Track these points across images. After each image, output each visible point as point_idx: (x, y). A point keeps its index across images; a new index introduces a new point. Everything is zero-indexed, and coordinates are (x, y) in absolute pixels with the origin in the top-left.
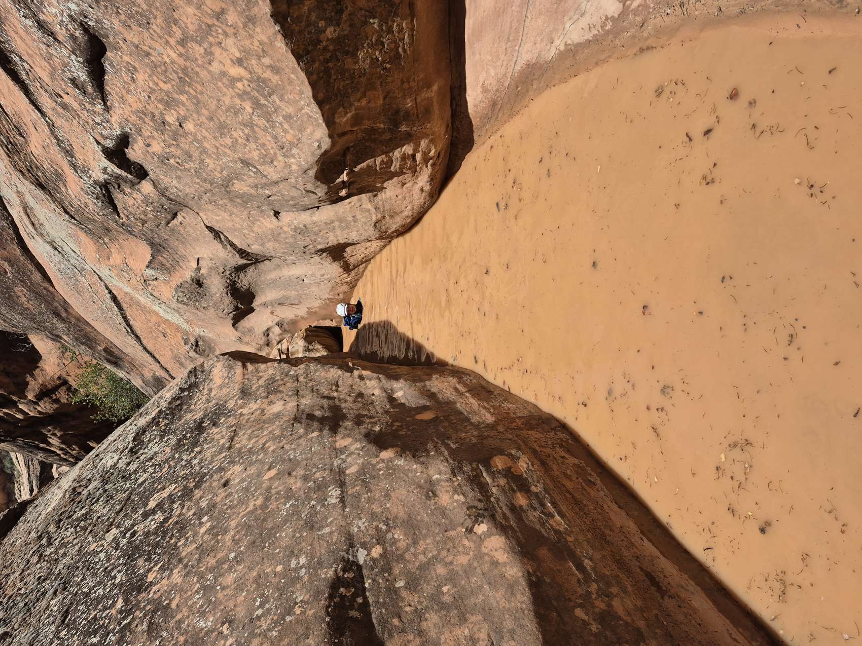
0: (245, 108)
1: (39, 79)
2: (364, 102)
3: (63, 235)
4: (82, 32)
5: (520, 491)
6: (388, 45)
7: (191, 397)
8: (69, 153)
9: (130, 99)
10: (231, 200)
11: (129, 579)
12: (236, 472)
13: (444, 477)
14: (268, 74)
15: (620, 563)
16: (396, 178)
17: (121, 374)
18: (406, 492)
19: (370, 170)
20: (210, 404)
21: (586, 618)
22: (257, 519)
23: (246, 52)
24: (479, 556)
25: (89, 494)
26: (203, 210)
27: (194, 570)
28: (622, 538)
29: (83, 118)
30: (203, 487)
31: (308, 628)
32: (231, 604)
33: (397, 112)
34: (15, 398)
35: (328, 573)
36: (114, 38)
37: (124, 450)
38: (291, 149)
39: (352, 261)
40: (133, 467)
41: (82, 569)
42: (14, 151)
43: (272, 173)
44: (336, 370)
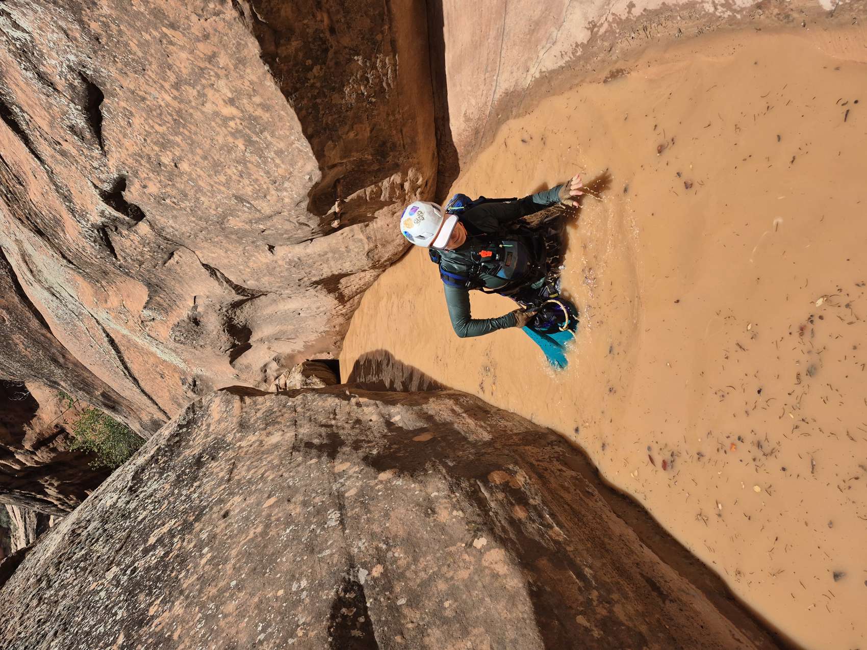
0: (238, 146)
1: (39, 129)
2: (352, 135)
3: (61, 280)
4: (80, 81)
5: (519, 504)
6: (372, 80)
7: (189, 434)
8: (67, 198)
9: (126, 142)
10: (226, 237)
11: (131, 614)
12: (235, 503)
13: (442, 494)
14: (259, 112)
15: (621, 571)
16: (386, 207)
17: (119, 419)
18: (405, 511)
19: (361, 201)
20: (209, 439)
21: (588, 625)
22: (257, 546)
23: (238, 92)
24: (480, 570)
25: (89, 534)
26: (200, 248)
27: (195, 601)
28: (622, 545)
29: (81, 163)
30: (203, 520)
32: (233, 631)
33: (384, 143)
34: (12, 449)
35: (329, 595)
36: (111, 86)
37: (123, 489)
38: (283, 183)
39: (347, 292)
40: (132, 506)
41: (82, 609)
42: (13, 199)
43: (265, 207)
44: (333, 399)
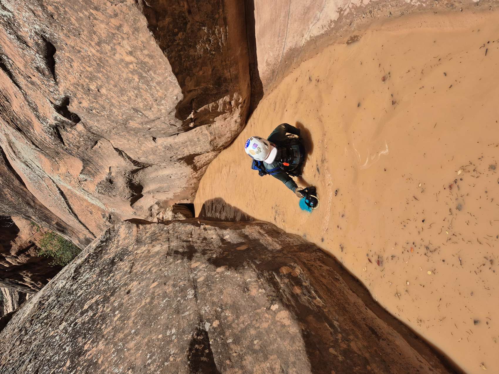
0: (134, 79)
1: (18, 69)
2: (201, 73)
3: (31, 157)
4: (42, 41)
5: (297, 285)
6: (213, 41)
7: (107, 246)
8: (35, 109)
9: (70, 77)
10: (128, 132)
11: (74, 349)
12: (134, 286)
13: (253, 280)
14: (147, 59)
15: (355, 323)
16: (221, 115)
17: (66, 238)
18: (231, 290)
19: (206, 111)
20: (118, 249)
21: (336, 353)
22: (146, 310)
23: (135, 48)
24: (274, 323)
25: (49, 304)
26: (113, 139)
27: (111, 341)
28: (355, 308)
29: (43, 89)
30: (115, 295)
31: (177, 368)
32: (133, 358)
33: (220, 78)
34: (4, 255)
35: (188, 337)
36: (60, 43)
37: (69, 278)
38: (161, 101)
39: (198, 165)
40: (74, 287)
41: (46, 346)
43: (151, 115)
44: (190, 226)
